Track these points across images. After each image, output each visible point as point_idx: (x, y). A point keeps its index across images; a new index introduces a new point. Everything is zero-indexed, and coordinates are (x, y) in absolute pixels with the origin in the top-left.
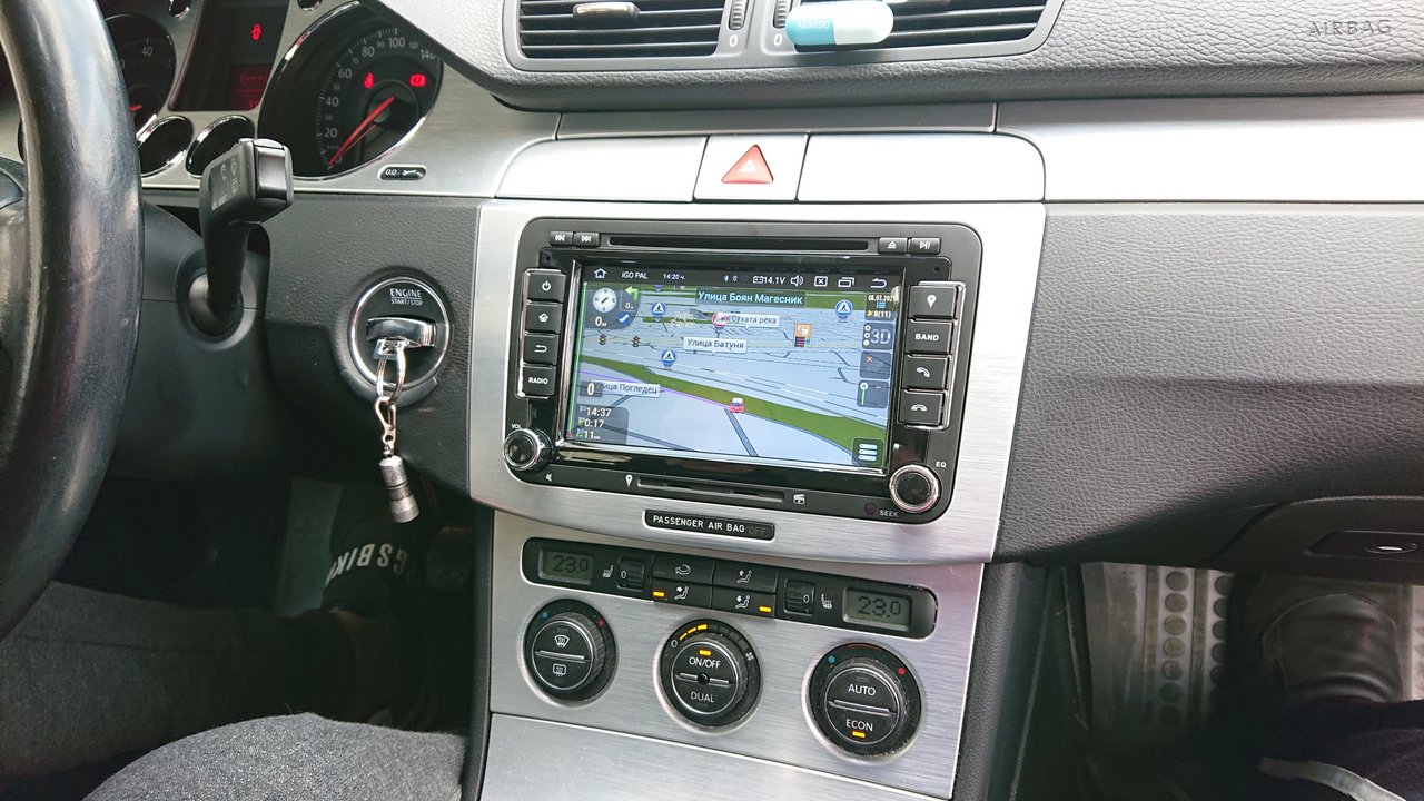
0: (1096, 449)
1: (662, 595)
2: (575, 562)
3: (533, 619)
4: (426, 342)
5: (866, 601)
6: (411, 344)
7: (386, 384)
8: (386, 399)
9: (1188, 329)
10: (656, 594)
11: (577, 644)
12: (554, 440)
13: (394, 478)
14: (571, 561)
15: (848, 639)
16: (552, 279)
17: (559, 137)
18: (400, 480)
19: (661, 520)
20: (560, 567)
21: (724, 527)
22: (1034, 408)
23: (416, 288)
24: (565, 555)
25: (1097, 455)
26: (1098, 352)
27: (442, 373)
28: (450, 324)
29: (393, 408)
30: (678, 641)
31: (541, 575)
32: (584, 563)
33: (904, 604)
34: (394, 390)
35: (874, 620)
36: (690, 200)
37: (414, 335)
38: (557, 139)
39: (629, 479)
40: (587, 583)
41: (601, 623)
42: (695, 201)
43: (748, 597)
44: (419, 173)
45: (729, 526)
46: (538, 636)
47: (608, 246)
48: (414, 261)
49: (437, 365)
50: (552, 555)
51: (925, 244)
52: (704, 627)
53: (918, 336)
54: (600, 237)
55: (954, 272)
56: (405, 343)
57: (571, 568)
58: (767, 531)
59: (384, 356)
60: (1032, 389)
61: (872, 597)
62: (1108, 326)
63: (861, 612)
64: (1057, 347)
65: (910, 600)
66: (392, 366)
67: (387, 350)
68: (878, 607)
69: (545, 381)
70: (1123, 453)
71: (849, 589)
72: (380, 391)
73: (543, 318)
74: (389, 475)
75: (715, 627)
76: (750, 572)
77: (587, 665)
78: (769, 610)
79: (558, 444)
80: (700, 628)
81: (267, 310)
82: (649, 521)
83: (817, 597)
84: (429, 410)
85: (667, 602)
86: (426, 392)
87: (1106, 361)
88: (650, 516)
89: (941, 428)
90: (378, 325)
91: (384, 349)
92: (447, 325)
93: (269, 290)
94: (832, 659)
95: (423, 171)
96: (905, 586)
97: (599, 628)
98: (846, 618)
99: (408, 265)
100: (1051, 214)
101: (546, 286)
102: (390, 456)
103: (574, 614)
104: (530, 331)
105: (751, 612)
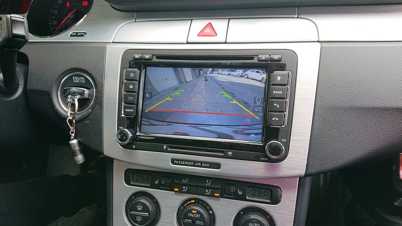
0: (343, 134)
1: (177, 190)
2: (144, 178)
3: (129, 199)
4: (86, 96)
5: (254, 191)
6: (80, 97)
7: (71, 112)
8: (71, 118)
9: (376, 88)
10: (175, 189)
11: (146, 209)
12: (136, 132)
13: (75, 147)
14: (143, 177)
15: (248, 206)
16: (134, 72)
17: (136, 21)
18: (77, 148)
19: (177, 162)
20: (138, 180)
21: (201, 164)
22: (319, 119)
23: (82, 76)
24: (141, 175)
25: (343, 136)
26: (343, 97)
27: (93, 108)
28: (96, 89)
29: (74, 121)
30: (184, 206)
31: (132, 183)
32: (148, 178)
33: (269, 192)
34: (74, 114)
35: (258, 198)
36: (186, 43)
37: (82, 94)
38: (135, 21)
39: (165, 147)
40: (149, 185)
41: (154, 200)
42: (188, 43)
43: (210, 190)
44: (83, 34)
45: (203, 164)
46: (131, 206)
47: (155, 60)
48: (82, 66)
49: (91, 105)
50: (135, 175)
51: (276, 57)
52: (194, 201)
53: (274, 92)
54: (152, 56)
55: (287, 68)
56: (78, 97)
57: (142, 180)
58: (218, 166)
59: (70, 102)
60: (318, 111)
61: (257, 189)
62: (346, 87)
63: (253, 195)
64: (327, 95)
65: (271, 191)
66: (73, 105)
67: (71, 100)
68: (259, 193)
69: (132, 110)
70: (353, 135)
71: (248, 187)
72: (69, 115)
73: (131, 87)
74: (73, 147)
75: (198, 201)
76: (211, 181)
77: (150, 216)
78: (218, 195)
79: (137, 134)
80: (192, 201)
81: (28, 85)
82: (173, 163)
83: (236, 190)
84: (87, 122)
85: (180, 192)
86: (87, 115)
87: (346, 101)
88: (173, 161)
89: (283, 126)
90: (68, 90)
91: (70, 99)
92: (95, 90)
93: (28, 78)
94: (242, 213)
95: (85, 33)
96: (269, 185)
97: (154, 202)
98: (247, 198)
99: (79, 67)
100: (322, 46)
101: (132, 75)
102: (73, 139)
103: (144, 197)
104: (126, 92)
105: (212, 196)
